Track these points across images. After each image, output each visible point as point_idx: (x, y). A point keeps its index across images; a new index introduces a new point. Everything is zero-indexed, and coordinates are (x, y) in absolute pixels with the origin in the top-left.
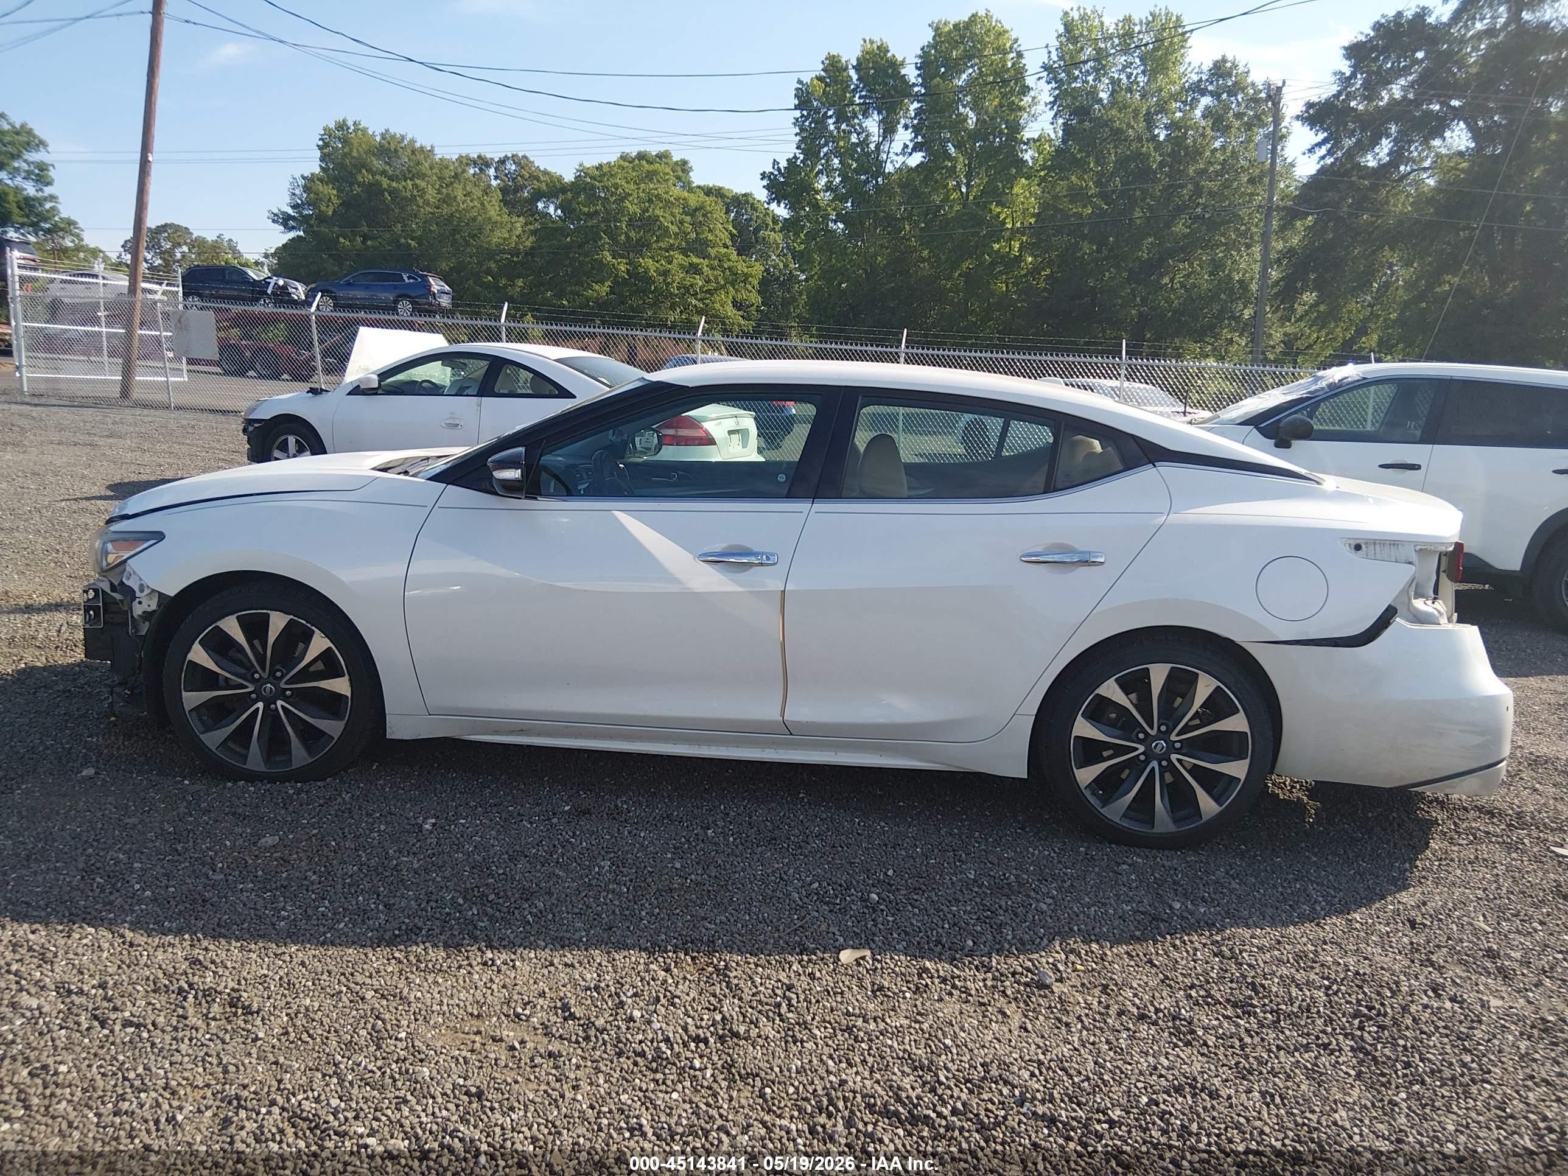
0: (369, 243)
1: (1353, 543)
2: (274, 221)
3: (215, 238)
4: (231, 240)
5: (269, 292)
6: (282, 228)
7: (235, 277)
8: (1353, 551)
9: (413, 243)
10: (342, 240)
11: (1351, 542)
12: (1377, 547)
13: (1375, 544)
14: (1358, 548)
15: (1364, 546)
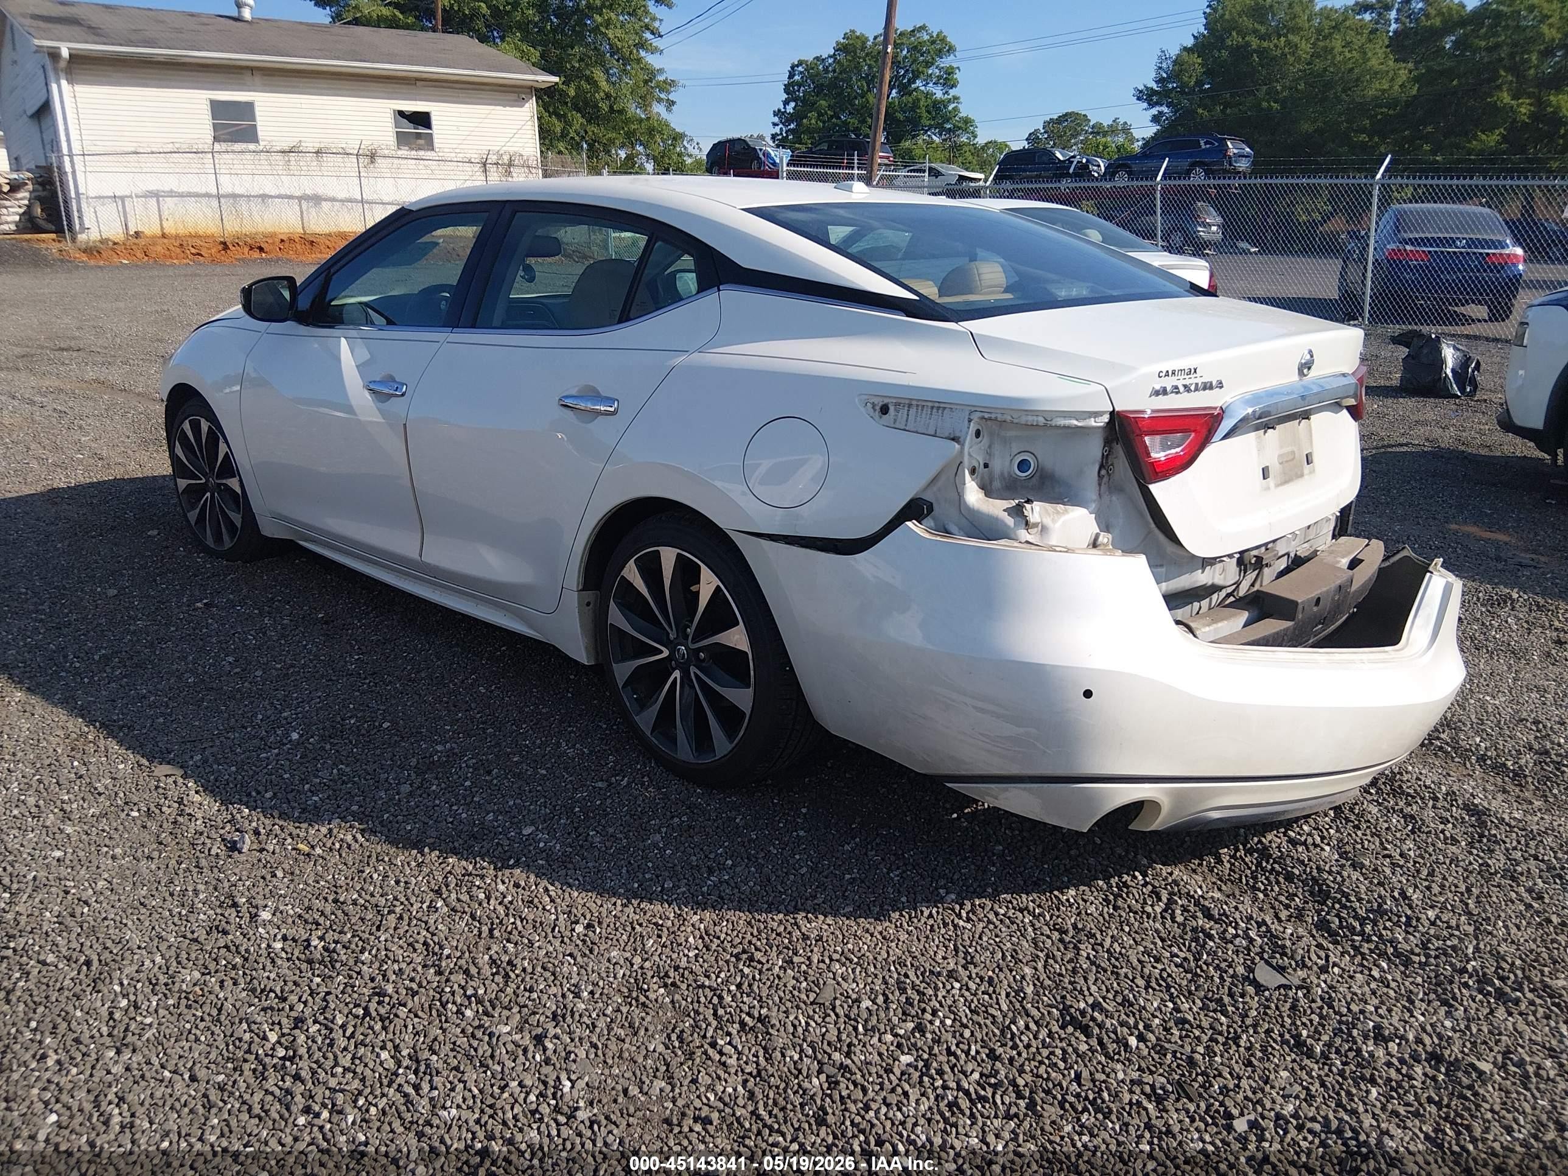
0: (1228, 111)
1: (879, 402)
2: (1139, 99)
3: (1110, 123)
4: (1126, 123)
5: (1071, 171)
6: (1145, 105)
7: (1045, 159)
8: (877, 414)
9: (1275, 105)
10: (1200, 111)
11: (876, 400)
12: (913, 411)
13: (910, 405)
14: (885, 410)
15: (892, 408)
